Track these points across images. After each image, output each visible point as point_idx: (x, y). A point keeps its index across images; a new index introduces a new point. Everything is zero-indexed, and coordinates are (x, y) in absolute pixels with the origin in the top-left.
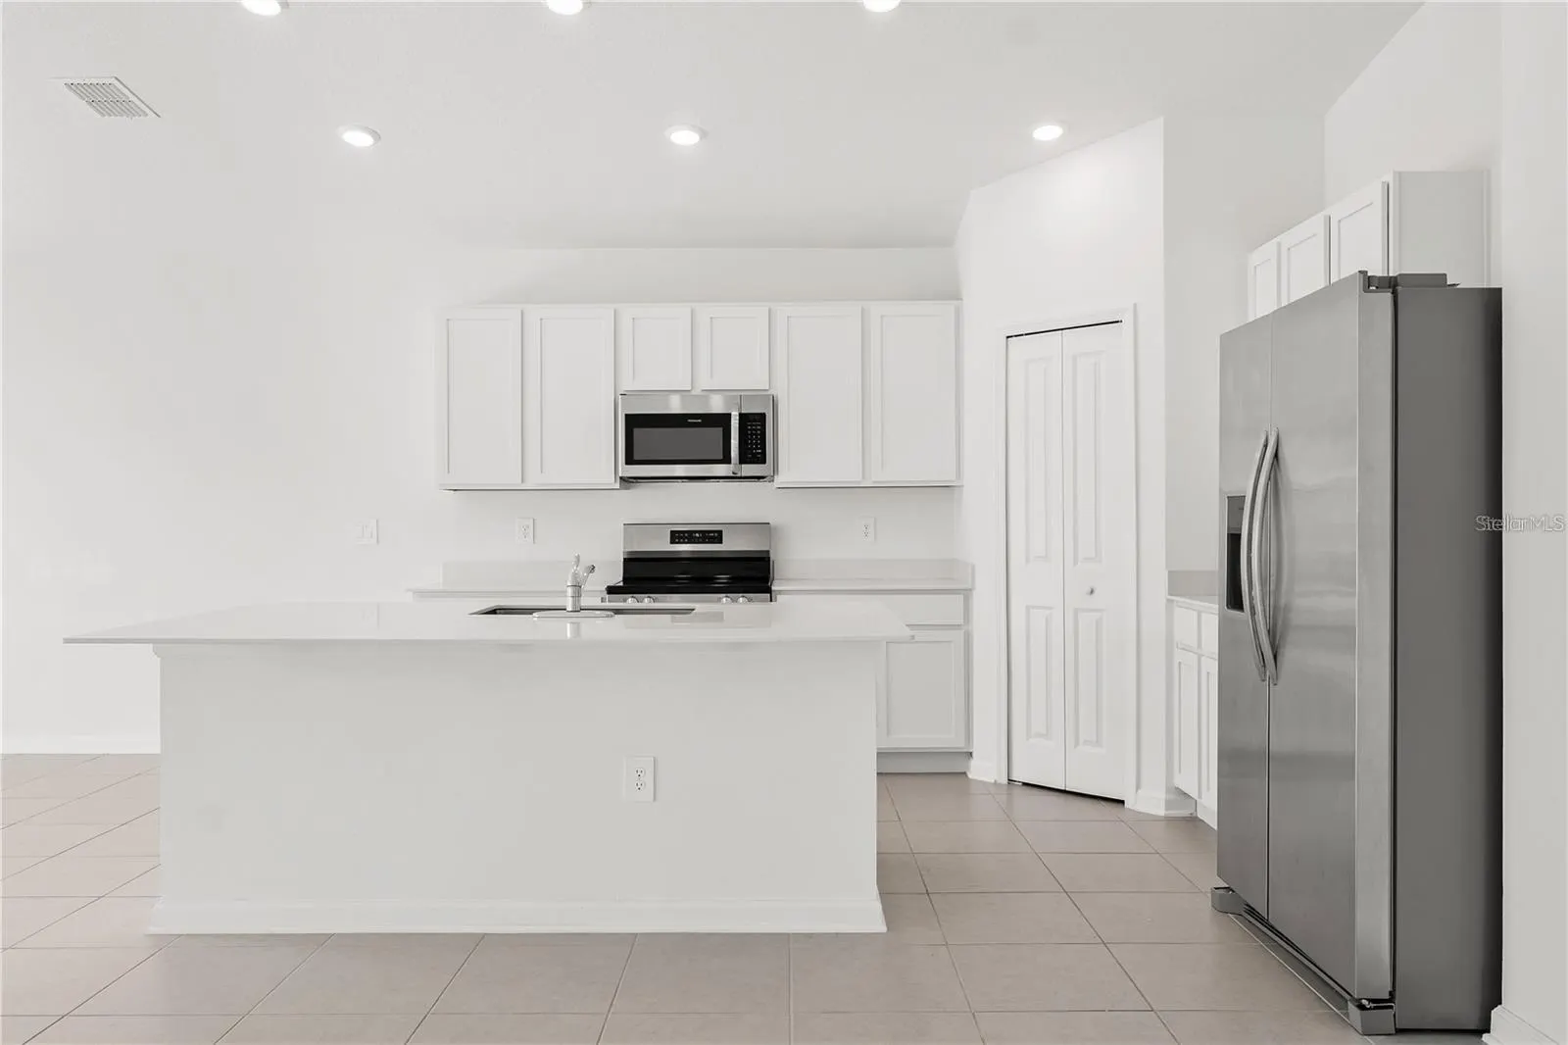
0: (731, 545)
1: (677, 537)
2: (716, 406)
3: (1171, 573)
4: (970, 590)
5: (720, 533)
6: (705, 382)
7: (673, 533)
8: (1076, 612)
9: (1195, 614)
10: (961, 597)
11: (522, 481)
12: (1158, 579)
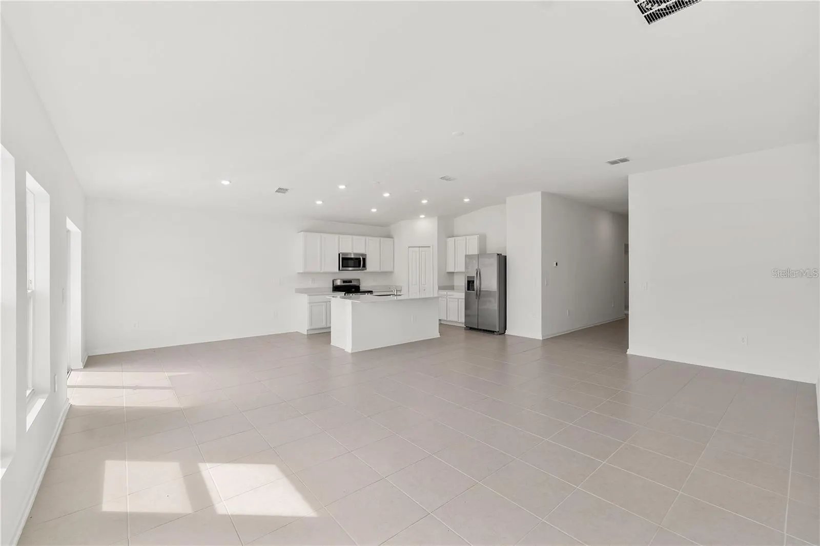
0: (354, 283)
1: (344, 282)
2: (358, 256)
3: (438, 286)
5: (351, 281)
6: (354, 251)
9: (446, 293)
12: (436, 287)
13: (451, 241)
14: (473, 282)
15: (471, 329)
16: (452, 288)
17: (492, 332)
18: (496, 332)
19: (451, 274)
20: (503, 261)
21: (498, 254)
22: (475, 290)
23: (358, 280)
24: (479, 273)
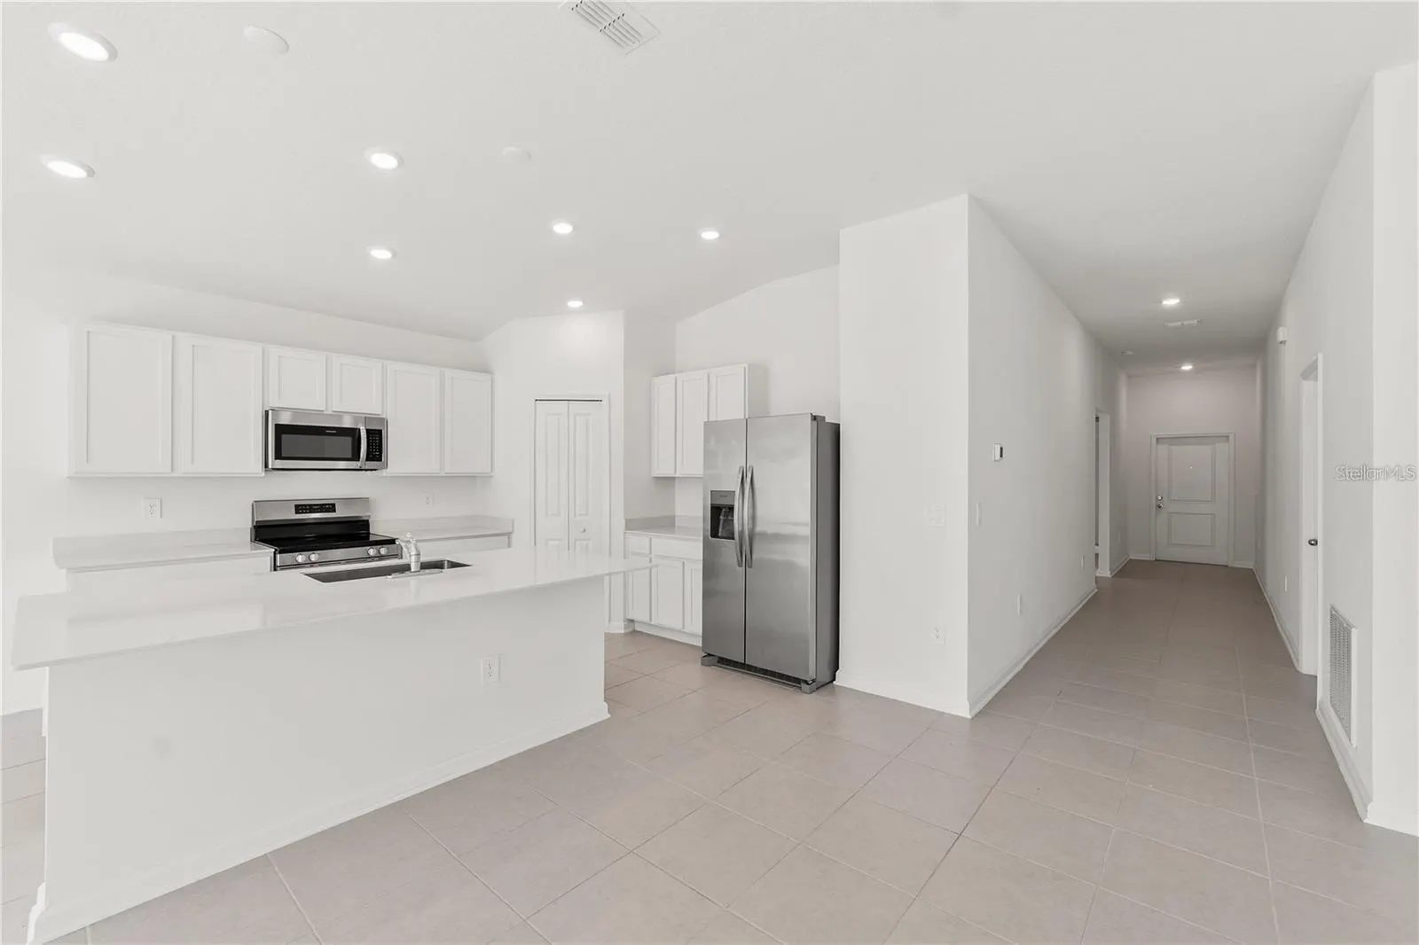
0: (340, 513)
1: (300, 508)
2: (347, 423)
3: (626, 520)
4: (510, 533)
5: (334, 505)
6: (336, 406)
7: (297, 506)
8: (576, 540)
9: (648, 539)
10: (506, 538)
11: (172, 470)
12: (620, 523)
13: (664, 384)
14: (731, 509)
15: (724, 662)
16: (666, 524)
17: (795, 682)
18: (806, 682)
19: (667, 482)
20: (829, 441)
21: (814, 418)
22: (736, 535)
23: (364, 501)
24: (747, 480)
